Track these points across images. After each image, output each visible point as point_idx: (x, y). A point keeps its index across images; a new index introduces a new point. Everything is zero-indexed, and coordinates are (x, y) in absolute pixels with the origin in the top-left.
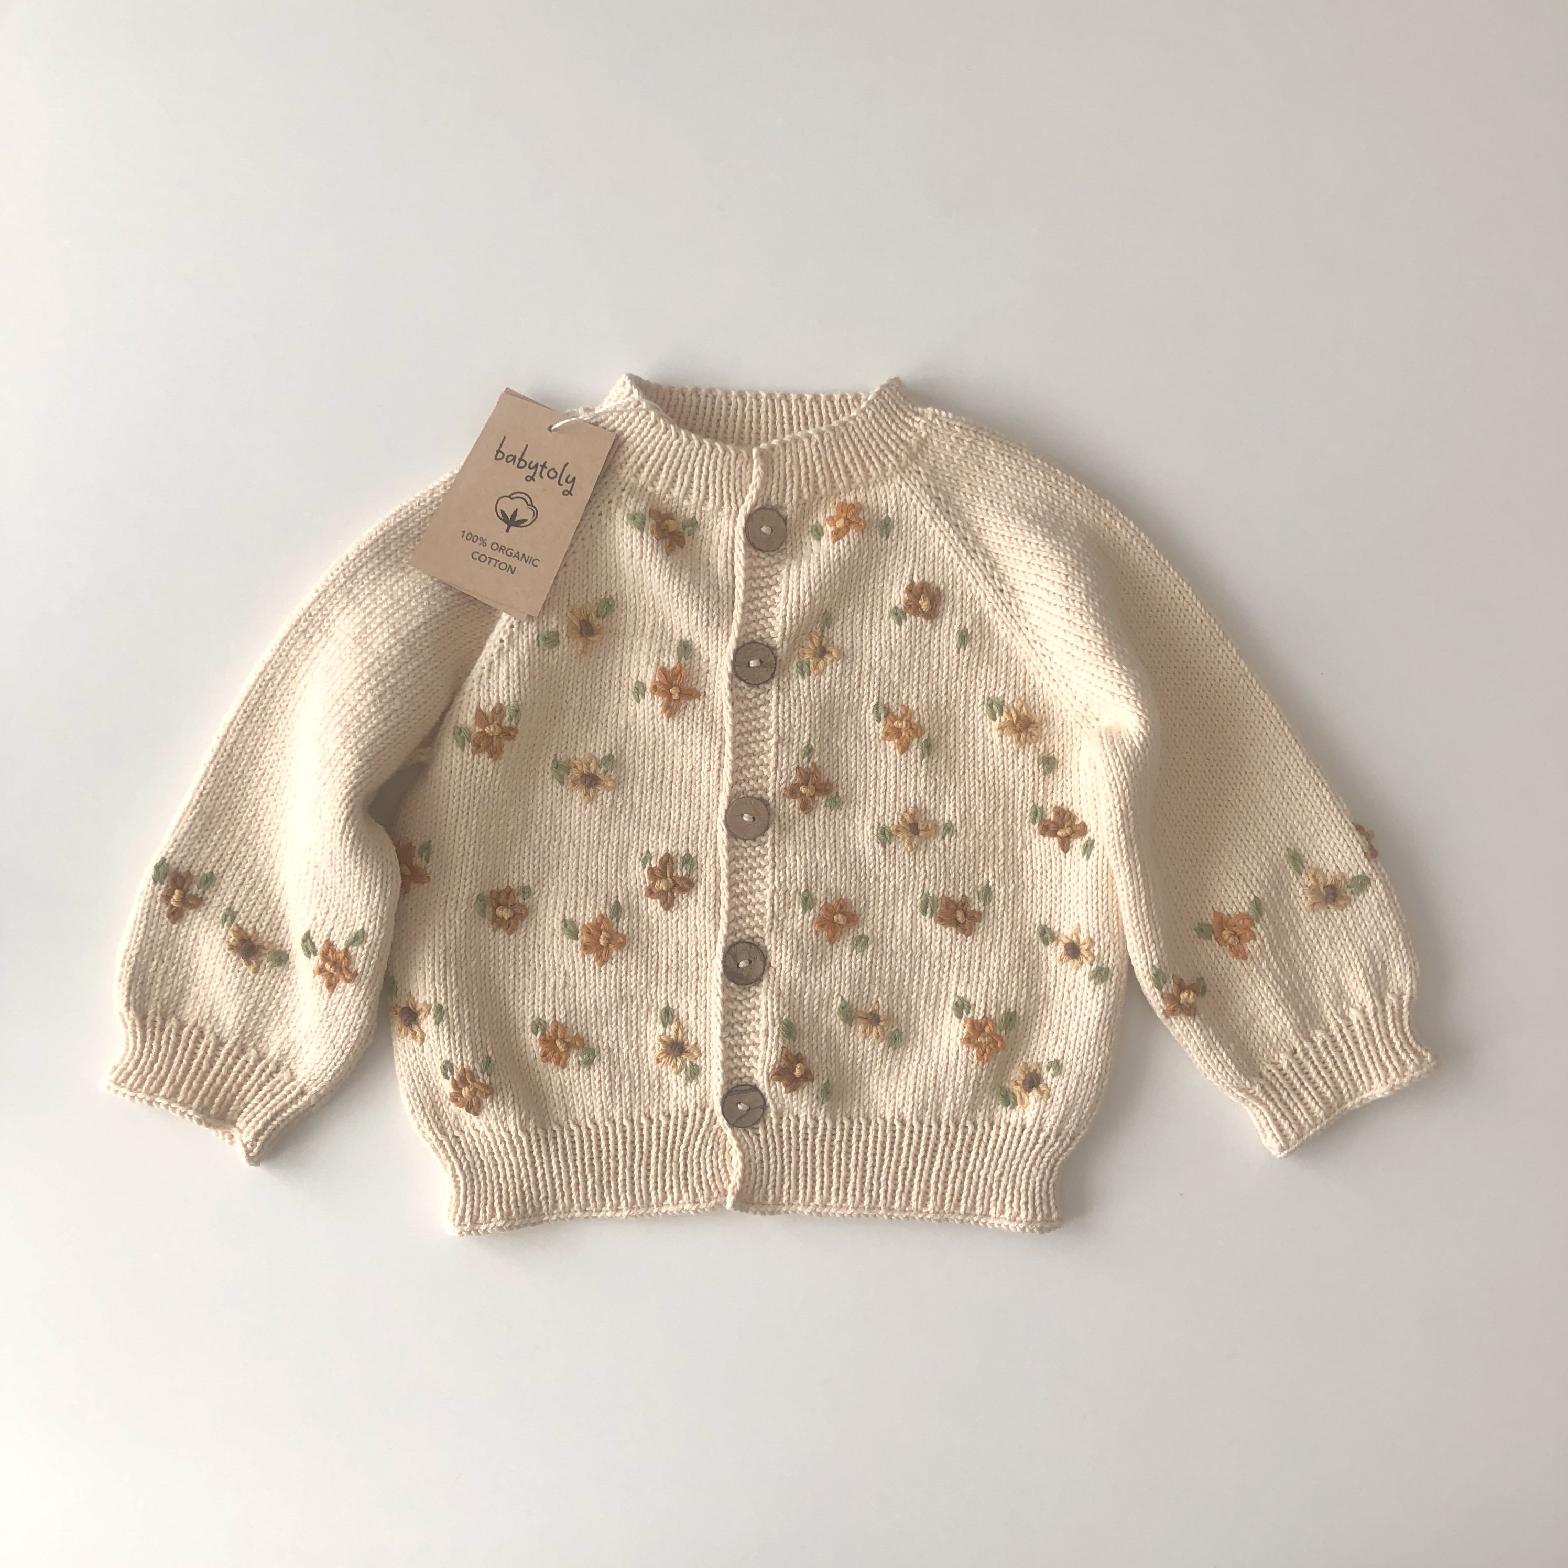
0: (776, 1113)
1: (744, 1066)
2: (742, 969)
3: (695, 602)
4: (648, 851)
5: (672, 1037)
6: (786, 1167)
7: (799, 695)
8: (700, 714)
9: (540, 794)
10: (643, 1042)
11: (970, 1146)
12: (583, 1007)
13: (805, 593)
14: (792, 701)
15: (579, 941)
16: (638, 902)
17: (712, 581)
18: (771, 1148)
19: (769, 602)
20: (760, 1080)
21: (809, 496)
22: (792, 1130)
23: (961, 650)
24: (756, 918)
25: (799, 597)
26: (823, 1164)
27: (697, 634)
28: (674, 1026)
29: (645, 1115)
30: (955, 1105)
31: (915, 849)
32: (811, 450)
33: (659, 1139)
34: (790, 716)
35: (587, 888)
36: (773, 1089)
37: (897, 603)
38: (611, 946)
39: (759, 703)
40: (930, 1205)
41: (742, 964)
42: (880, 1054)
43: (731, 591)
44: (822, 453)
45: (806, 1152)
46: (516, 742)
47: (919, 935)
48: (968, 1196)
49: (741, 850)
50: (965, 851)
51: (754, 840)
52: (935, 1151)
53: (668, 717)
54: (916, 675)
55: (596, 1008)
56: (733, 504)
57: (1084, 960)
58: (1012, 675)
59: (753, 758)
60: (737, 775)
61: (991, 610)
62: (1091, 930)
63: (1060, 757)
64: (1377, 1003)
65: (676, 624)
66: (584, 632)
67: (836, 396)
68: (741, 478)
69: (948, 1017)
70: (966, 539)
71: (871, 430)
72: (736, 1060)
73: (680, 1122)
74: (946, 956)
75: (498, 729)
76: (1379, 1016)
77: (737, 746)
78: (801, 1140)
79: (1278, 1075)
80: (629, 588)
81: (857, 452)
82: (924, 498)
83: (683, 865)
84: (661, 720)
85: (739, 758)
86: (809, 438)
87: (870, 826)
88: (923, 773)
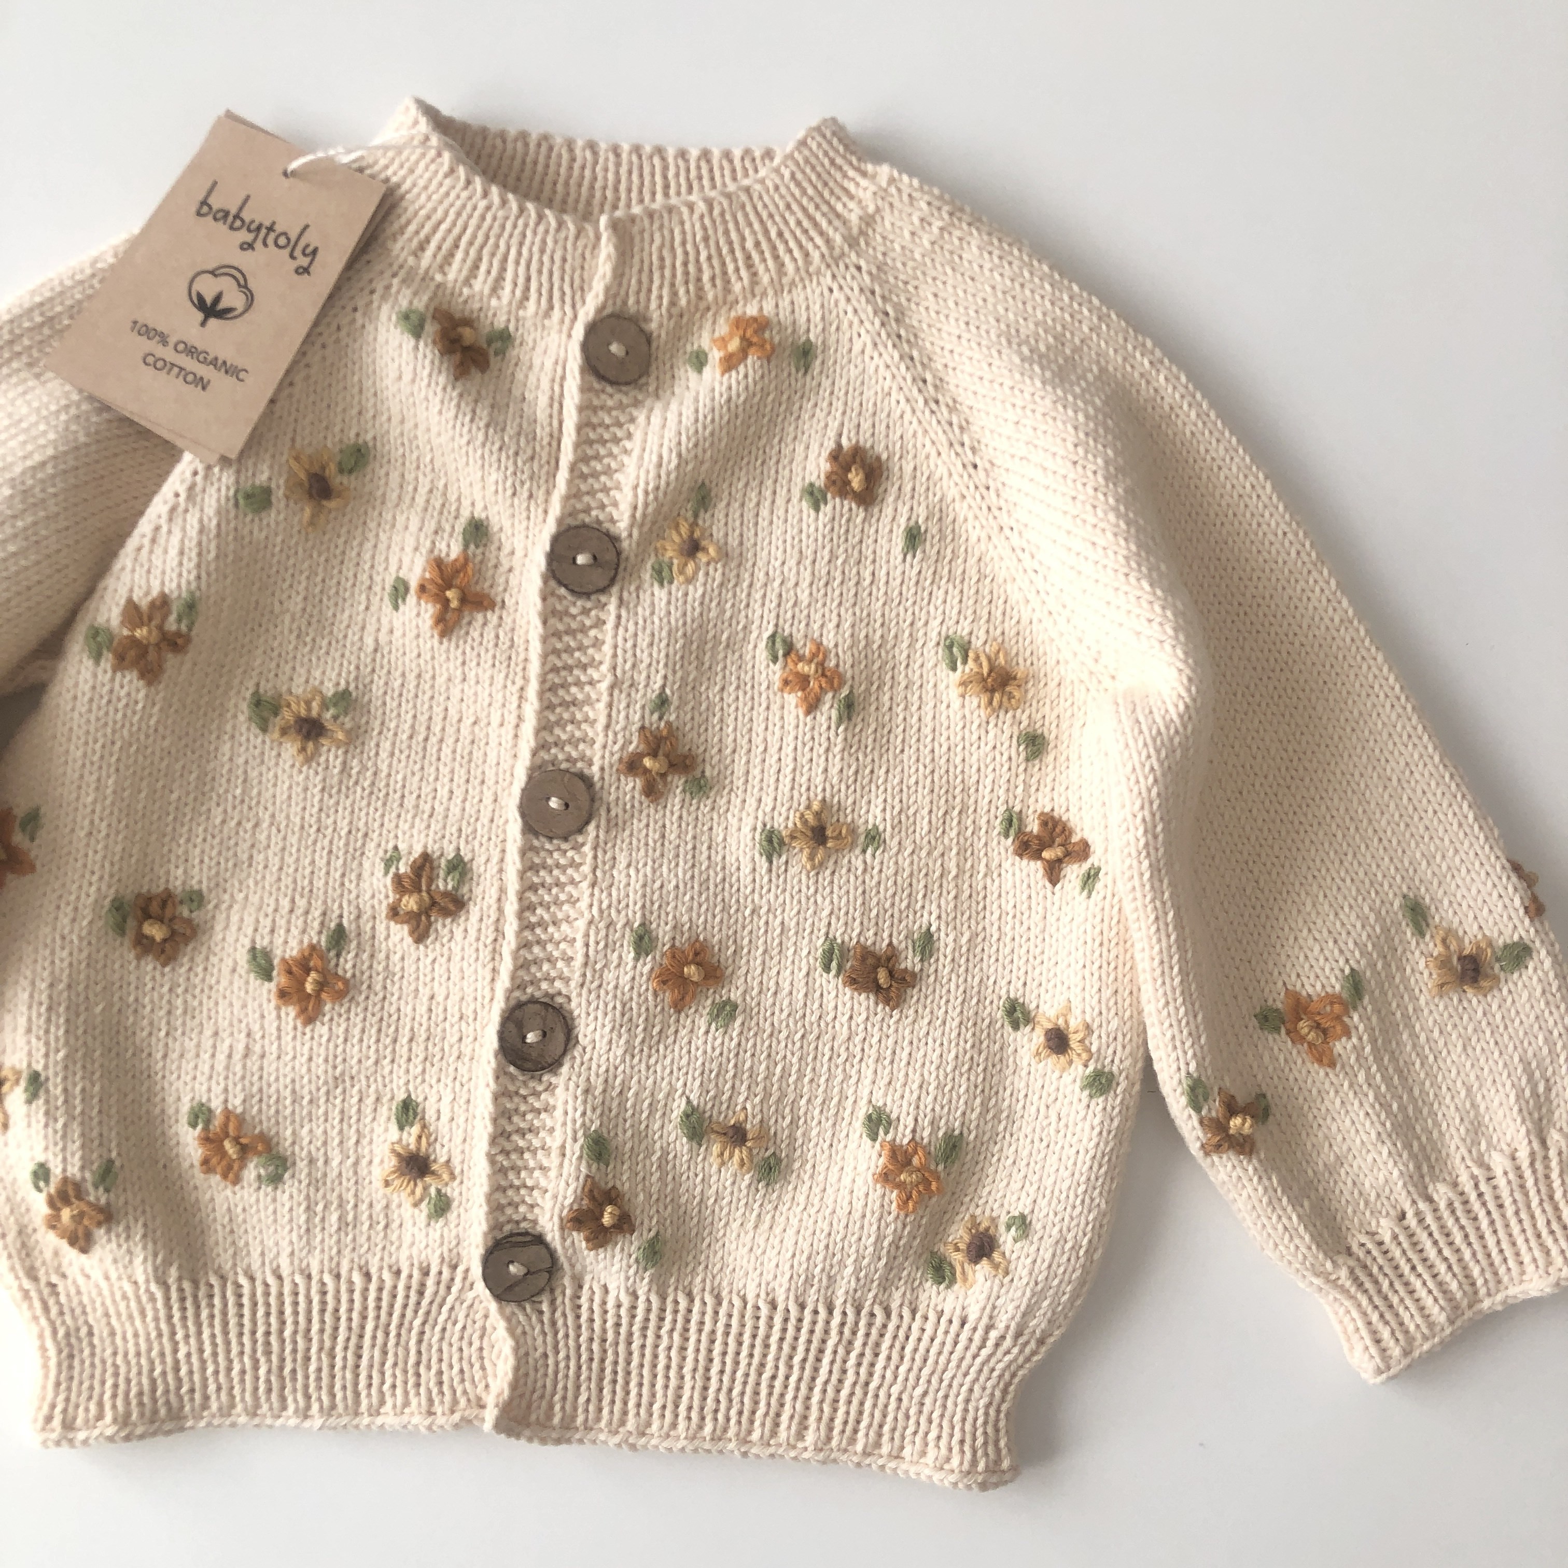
0: (573, 1278)
1: (523, 1202)
2: (531, 1045)
3: (495, 457)
4: (396, 848)
6: (584, 1368)
7: (653, 613)
8: (492, 635)
9: (228, 745)
10: (366, 1151)
11: (877, 1345)
12: (273, 1089)
13: (671, 450)
14: (641, 622)
15: (273, 986)
16: (373, 928)
17: (525, 425)
18: (561, 1335)
19: (613, 465)
20: (549, 1227)
21: (689, 302)
22: (596, 1307)
23: (909, 557)
24: (560, 964)
25: (661, 457)
26: (642, 1366)
27: (496, 509)
28: (415, 1130)
29: (360, 1268)
30: (858, 1280)
31: (818, 868)
32: (693, 226)
33: (379, 1308)
34: (635, 646)
35: (293, 901)
36: (568, 1242)
37: (813, 478)
38: (324, 995)
39: (588, 623)
40: (810, 1437)
41: (531, 1037)
42: (745, 1192)
43: (554, 444)
44: (710, 232)
45: (617, 1344)
46: (188, 658)
47: (816, 1005)
48: (870, 1425)
49: (543, 854)
50: (896, 874)
51: (566, 839)
52: (821, 1351)
53: (443, 635)
54: (837, 593)
55: (294, 1091)
56: (568, 308)
57: (1075, 1057)
58: (985, 602)
59: (572, 709)
60: (545, 734)
61: (957, 497)
62: (1088, 1010)
63: (1052, 736)
64: (1536, 1145)
65: (465, 491)
66: (314, 492)
67: (737, 153)
68: (582, 268)
69: (855, 1137)
70: (925, 381)
71: (789, 199)
72: (510, 1192)
73: (415, 1283)
74: (858, 1039)
75: (155, 633)
76: (1539, 1165)
77: (548, 689)
78: (609, 1324)
79: (1375, 1253)
80: (395, 433)
81: (766, 232)
82: (865, 311)
83: (448, 873)
84: (430, 640)
85: (550, 707)
86: (691, 207)
87: (750, 827)
88: (839, 748)
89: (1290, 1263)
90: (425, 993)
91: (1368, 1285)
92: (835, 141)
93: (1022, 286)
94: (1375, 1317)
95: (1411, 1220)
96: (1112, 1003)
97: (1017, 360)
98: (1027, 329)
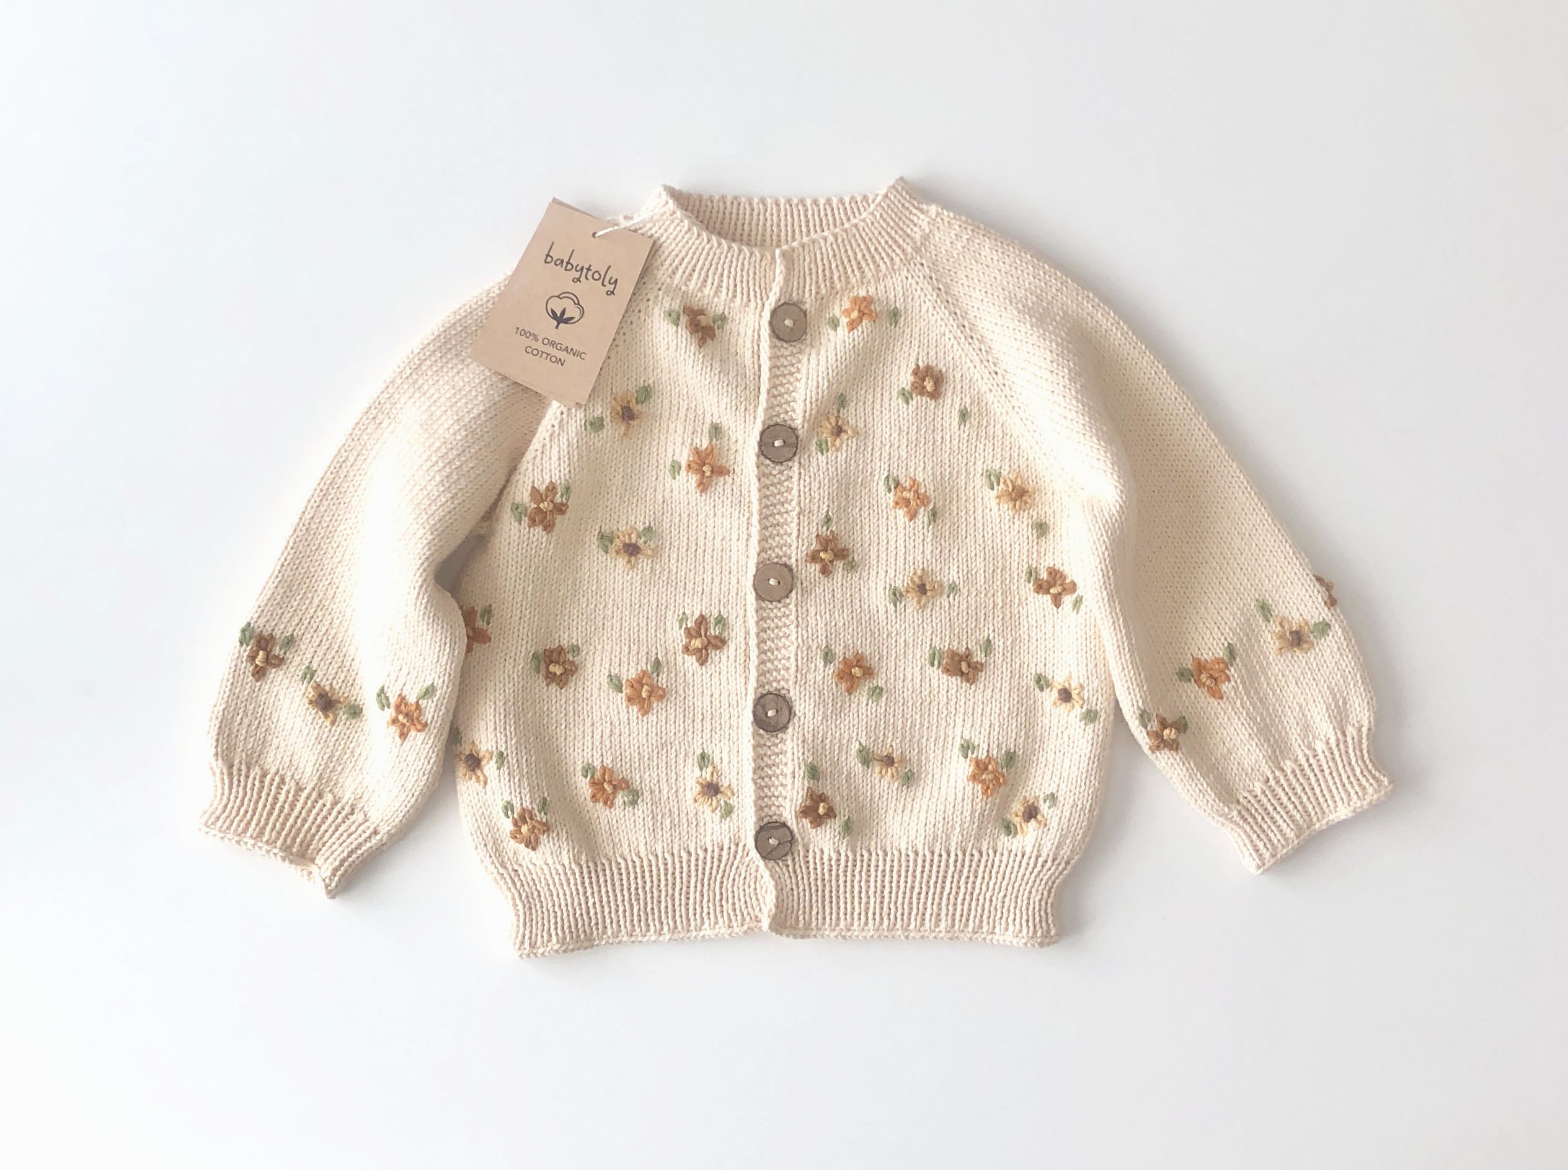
0: (804, 844)
1: (774, 804)
2: (770, 718)
3: (725, 389)
4: (684, 613)
5: (709, 779)
6: (814, 895)
7: (819, 470)
8: (730, 489)
9: (587, 563)
10: (682, 783)
11: (976, 871)
12: (628, 753)
13: (823, 378)
14: (813, 476)
15: (623, 695)
16: (675, 659)
17: (739, 370)
18: (799, 877)
19: (791, 388)
20: (789, 817)
21: (826, 291)
22: (818, 861)
23: (962, 426)
24: (782, 672)
25: (818, 382)
26: (846, 892)
27: (726, 417)
28: (710, 769)
29: (684, 849)
30: (963, 836)
31: (923, 608)
32: (827, 250)
33: (697, 870)
34: (810, 489)
35: (630, 647)
36: (800, 825)
37: (904, 385)
38: (652, 699)
39: (783, 478)
40: (943, 925)
41: (771, 713)
42: (895, 792)
43: (757, 379)
44: (837, 252)
45: (831, 881)
46: (567, 517)
47: (928, 685)
48: (975, 916)
49: (767, 611)
50: (968, 607)
51: (779, 602)
52: (945, 877)
53: (702, 492)
54: (922, 449)
55: (639, 753)
56: (759, 301)
57: (1076, 704)
58: (1008, 448)
59: (777, 528)
60: (764, 543)
61: (988, 391)
62: (1081, 676)
63: (1051, 523)
64: (1339, 735)
65: (707, 408)
66: (626, 417)
67: (847, 200)
68: (765, 276)
69: (955, 757)
70: (964, 326)
71: (880, 229)
72: (766, 800)
73: (716, 855)
74: (953, 703)
75: (551, 505)
76: (1342, 746)
77: (763, 518)
78: (826, 870)
79: (1253, 801)
80: (665, 377)
81: (868, 248)
82: (927, 289)
83: (716, 625)
84: (695, 495)
85: (765, 528)
86: (825, 239)
87: (882, 587)
88: (930, 538)
89: (1205, 810)
90: (707, 693)
91: (1250, 820)
92: (904, 193)
93: (1016, 268)
94: (1254, 837)
95: (1272, 782)
96: (1094, 671)
97: (1016, 313)
98: (1021, 293)
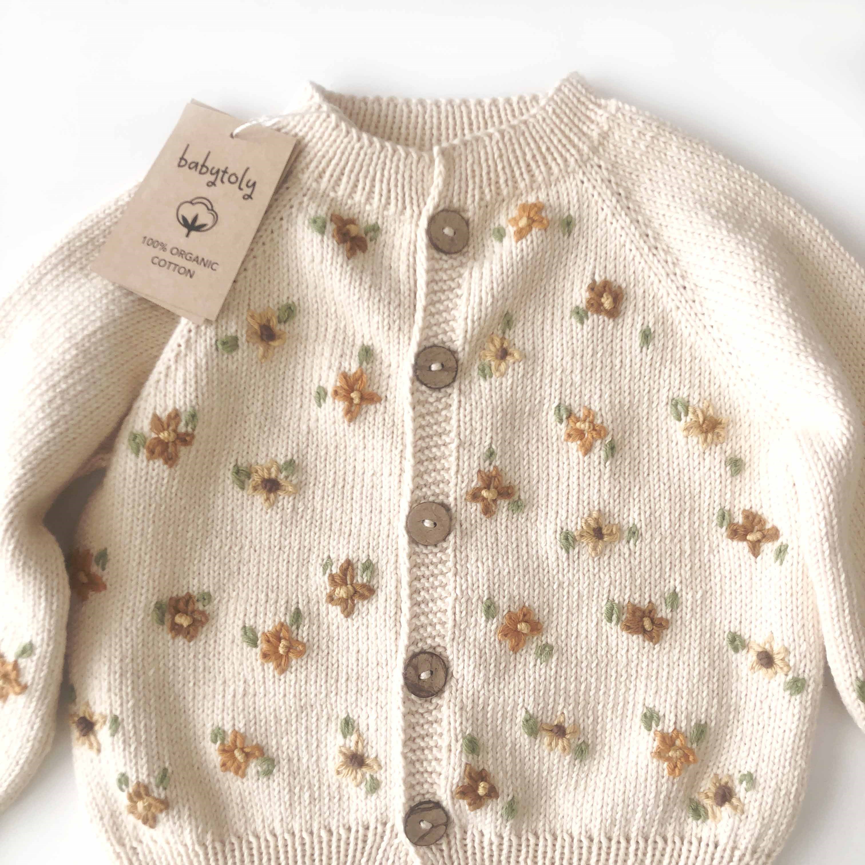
0: (461, 827)
1: (426, 781)
2: (424, 681)
3: (376, 306)
4: (329, 557)
5: (353, 748)
7: (481, 397)
8: (381, 419)
9: (220, 500)
10: (324, 752)
12: (263, 715)
13: (487, 294)
14: (474, 404)
15: (258, 650)
16: (318, 609)
17: (393, 284)
19: (450, 305)
20: (444, 797)
21: (491, 197)
22: (476, 845)
23: (644, 349)
24: (438, 627)
25: (481, 298)
27: (378, 338)
28: (354, 737)
29: (325, 827)
30: (645, 820)
31: (600, 555)
32: (492, 149)
33: (339, 852)
34: (471, 419)
35: (267, 595)
36: (457, 806)
37: (578, 303)
38: (291, 655)
39: (440, 407)
41: (424, 676)
42: (566, 767)
43: (412, 295)
44: (503, 151)
46: (194, 448)
47: (604, 644)
49: (422, 556)
50: (651, 555)
51: (436, 546)
53: (350, 420)
54: (599, 375)
55: (276, 716)
56: (415, 208)
57: (779, 670)
58: (697, 374)
59: (434, 462)
60: (418, 479)
61: (674, 309)
62: (786, 639)
63: (747, 459)
65: (358, 328)
66: (264, 337)
67: (514, 100)
68: (423, 181)
69: (636, 728)
70: (647, 236)
71: (552, 126)
72: (418, 776)
73: (360, 835)
74: (633, 665)
75: (173, 435)
77: (418, 451)
78: (486, 856)
80: (311, 295)
81: (539, 148)
82: (605, 194)
83: (364, 571)
84: (342, 425)
85: (420, 462)
86: (490, 136)
87: (552, 531)
88: (607, 475)
90: (353, 649)
92: (579, 87)
93: (707, 169)
96: (801, 633)
97: (709, 218)
98: (713, 197)
